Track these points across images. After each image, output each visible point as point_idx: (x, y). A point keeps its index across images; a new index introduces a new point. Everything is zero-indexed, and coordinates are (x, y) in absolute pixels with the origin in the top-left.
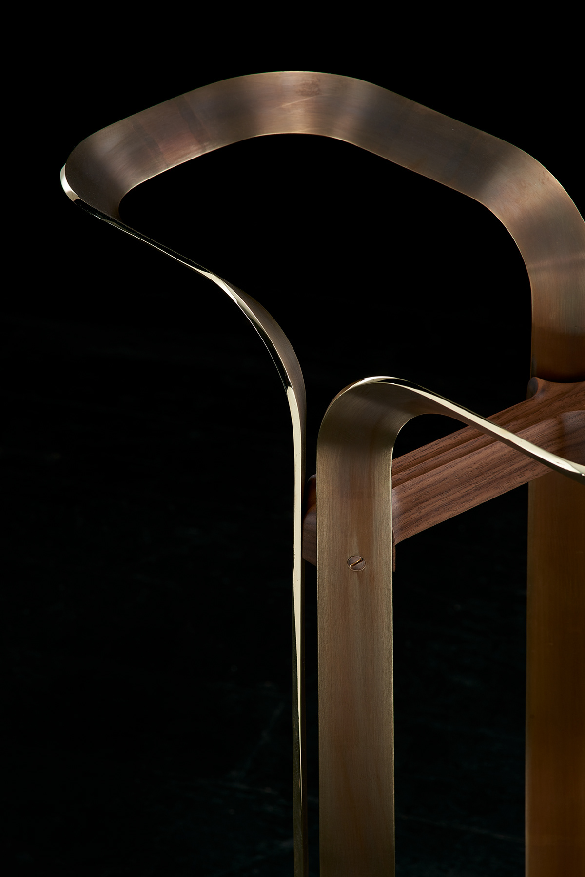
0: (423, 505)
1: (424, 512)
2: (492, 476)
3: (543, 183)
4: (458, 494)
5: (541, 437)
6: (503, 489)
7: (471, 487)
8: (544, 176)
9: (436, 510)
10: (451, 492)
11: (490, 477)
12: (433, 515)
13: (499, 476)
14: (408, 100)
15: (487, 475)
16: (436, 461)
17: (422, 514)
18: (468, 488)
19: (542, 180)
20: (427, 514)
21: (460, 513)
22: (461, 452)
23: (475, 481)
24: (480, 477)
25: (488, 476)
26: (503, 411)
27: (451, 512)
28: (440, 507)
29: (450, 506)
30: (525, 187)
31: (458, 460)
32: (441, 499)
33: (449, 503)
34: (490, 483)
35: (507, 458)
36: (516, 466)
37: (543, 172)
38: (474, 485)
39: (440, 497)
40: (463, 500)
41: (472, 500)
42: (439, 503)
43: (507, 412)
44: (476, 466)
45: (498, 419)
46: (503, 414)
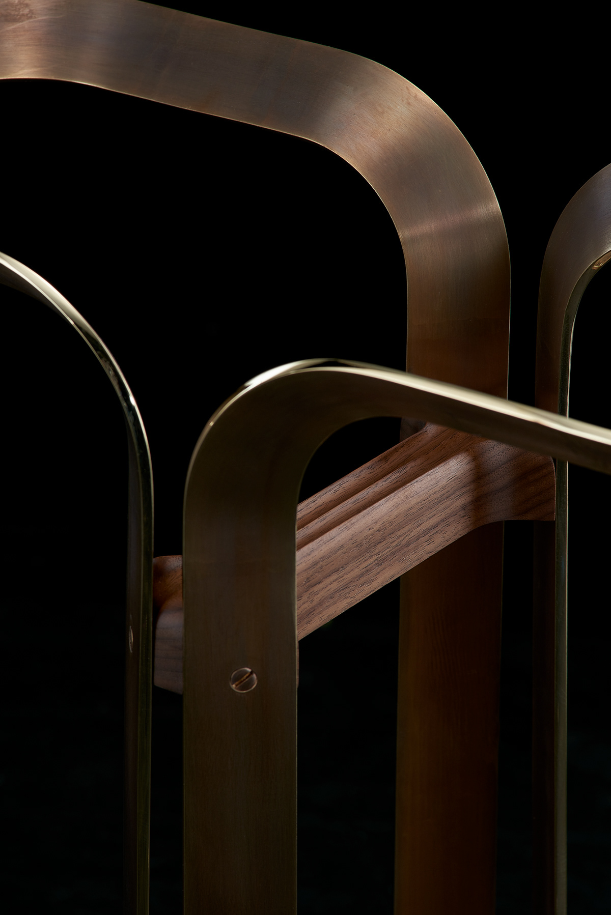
0: (316, 588)
1: (317, 599)
2: (396, 543)
3: (409, 104)
4: (357, 572)
5: (454, 480)
6: (409, 563)
7: (372, 560)
8: (409, 93)
9: (331, 598)
10: (348, 569)
11: (394, 544)
12: (328, 604)
13: (404, 542)
14: (174, 12)
15: (391, 540)
16: (322, 523)
17: (315, 603)
18: (369, 562)
19: (407, 99)
20: (320, 603)
21: (358, 602)
22: (351, 509)
23: (377, 551)
24: (383, 544)
25: (392, 542)
26: (391, 449)
27: (349, 600)
28: (336, 591)
29: (347, 590)
30: (383, 113)
31: (354, 519)
32: (337, 579)
33: (346, 586)
34: (394, 553)
35: (413, 513)
36: (424, 526)
37: (407, 88)
38: (375, 558)
39: (335, 576)
40: (362, 580)
41: (373, 581)
42: (335, 586)
43: (396, 450)
44: (377, 527)
45: (386, 461)
46: (391, 453)
